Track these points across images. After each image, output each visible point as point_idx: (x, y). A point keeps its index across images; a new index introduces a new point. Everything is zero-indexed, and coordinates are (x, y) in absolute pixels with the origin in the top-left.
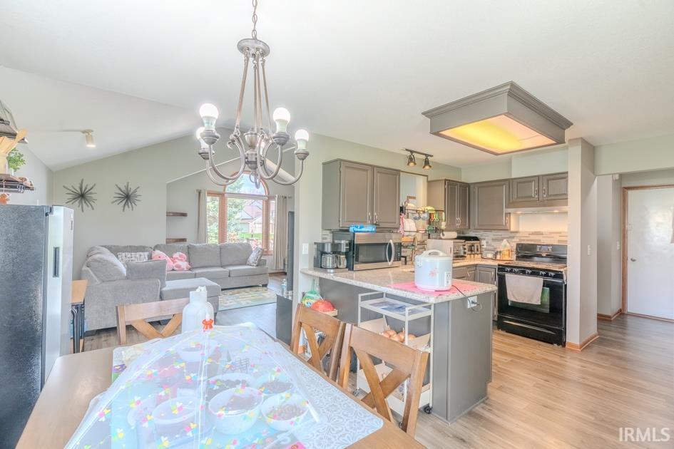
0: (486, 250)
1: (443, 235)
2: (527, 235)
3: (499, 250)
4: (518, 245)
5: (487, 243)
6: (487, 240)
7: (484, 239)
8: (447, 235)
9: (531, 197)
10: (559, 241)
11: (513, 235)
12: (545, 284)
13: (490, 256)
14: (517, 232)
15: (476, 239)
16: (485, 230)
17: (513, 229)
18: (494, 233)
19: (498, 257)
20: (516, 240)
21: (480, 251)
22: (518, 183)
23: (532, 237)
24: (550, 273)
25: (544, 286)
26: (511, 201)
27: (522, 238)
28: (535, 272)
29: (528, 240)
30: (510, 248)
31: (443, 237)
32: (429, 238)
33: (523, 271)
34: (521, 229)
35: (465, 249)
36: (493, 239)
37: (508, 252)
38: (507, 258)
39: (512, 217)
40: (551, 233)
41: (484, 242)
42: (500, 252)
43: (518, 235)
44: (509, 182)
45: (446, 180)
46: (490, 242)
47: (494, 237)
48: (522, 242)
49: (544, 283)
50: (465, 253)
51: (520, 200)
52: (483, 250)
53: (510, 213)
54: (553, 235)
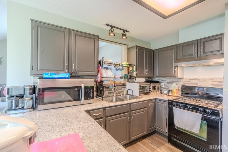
0: (164, 88)
1: (136, 80)
2: (189, 80)
3: (170, 89)
4: (183, 86)
5: (164, 84)
6: (164, 82)
7: (163, 82)
8: (138, 80)
9: (193, 55)
10: (211, 85)
11: (179, 80)
12: (203, 119)
13: (166, 92)
14: (182, 78)
15: (158, 82)
16: (163, 77)
17: (179, 76)
18: (168, 79)
19: (170, 94)
20: (182, 84)
21: (160, 89)
22: (183, 46)
23: (192, 82)
24: (208, 111)
25: (202, 120)
26: (178, 58)
27: (185, 82)
28: (195, 108)
29: (189, 84)
30: (177, 88)
31: (135, 81)
32: (128, 82)
33: (186, 106)
34: (185, 76)
35: (150, 88)
36: (167, 82)
37: (176, 91)
38: (175, 94)
39: (179, 69)
40: (205, 79)
41: (162, 84)
42: (171, 91)
43: (183, 80)
44: (177, 47)
45: (137, 46)
46: (166, 84)
47: (168, 81)
48: (186, 85)
49: (202, 117)
50: (150, 91)
51: (184, 57)
52: (162, 88)
53: (177, 66)
54: (207, 81)
